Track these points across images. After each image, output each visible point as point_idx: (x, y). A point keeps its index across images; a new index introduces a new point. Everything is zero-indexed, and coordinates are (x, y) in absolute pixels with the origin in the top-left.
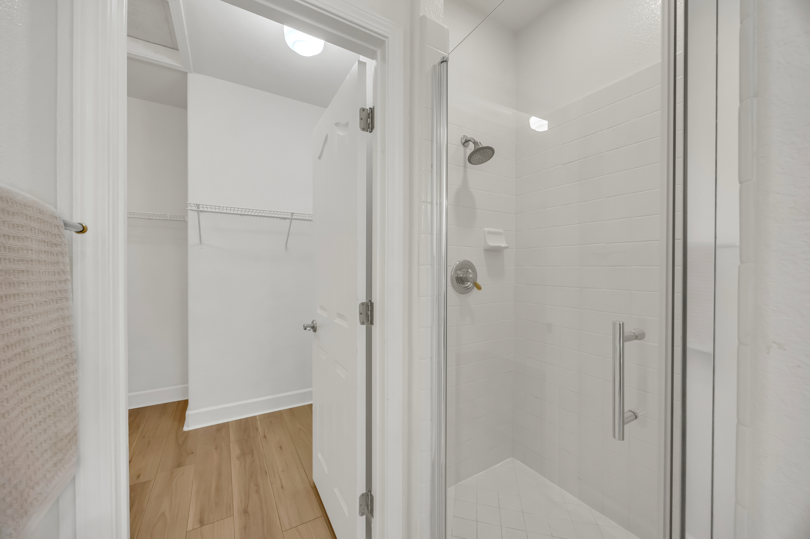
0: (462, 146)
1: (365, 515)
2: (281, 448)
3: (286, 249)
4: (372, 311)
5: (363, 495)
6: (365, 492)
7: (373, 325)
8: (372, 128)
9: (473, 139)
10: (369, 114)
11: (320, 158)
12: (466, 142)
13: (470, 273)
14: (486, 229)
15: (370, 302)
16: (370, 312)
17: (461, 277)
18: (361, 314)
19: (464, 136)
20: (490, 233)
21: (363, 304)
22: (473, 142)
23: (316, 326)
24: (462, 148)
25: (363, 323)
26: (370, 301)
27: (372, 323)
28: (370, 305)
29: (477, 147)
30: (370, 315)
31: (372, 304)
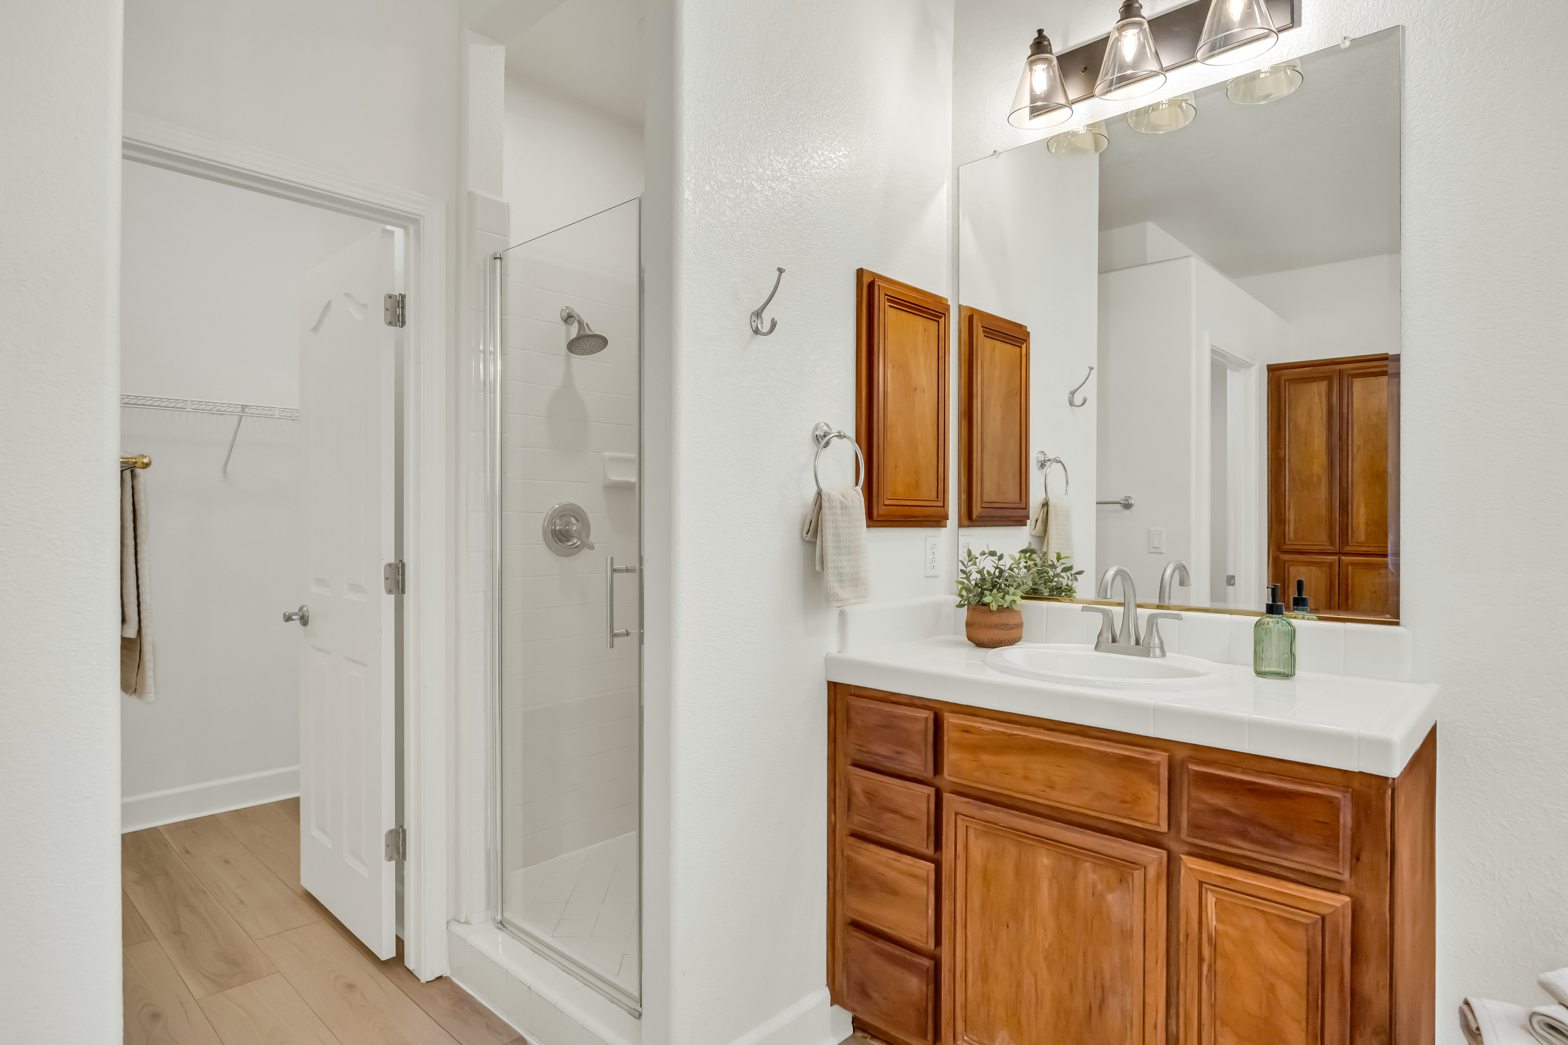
0: (563, 323)
1: (394, 861)
2: (227, 862)
3: (224, 477)
4: (403, 575)
5: (391, 832)
6: (394, 828)
7: (405, 593)
8: (403, 323)
9: (578, 316)
10: (399, 301)
11: (315, 329)
12: (569, 318)
13: (574, 524)
14: (607, 454)
15: (400, 563)
16: (400, 576)
17: (560, 530)
18: (387, 579)
19: (567, 308)
20: (613, 459)
21: (390, 565)
22: (578, 319)
23: (307, 614)
24: (563, 326)
25: (390, 592)
26: (401, 561)
27: (403, 592)
28: (400, 566)
29: (582, 333)
30: (400, 580)
31: (403, 565)
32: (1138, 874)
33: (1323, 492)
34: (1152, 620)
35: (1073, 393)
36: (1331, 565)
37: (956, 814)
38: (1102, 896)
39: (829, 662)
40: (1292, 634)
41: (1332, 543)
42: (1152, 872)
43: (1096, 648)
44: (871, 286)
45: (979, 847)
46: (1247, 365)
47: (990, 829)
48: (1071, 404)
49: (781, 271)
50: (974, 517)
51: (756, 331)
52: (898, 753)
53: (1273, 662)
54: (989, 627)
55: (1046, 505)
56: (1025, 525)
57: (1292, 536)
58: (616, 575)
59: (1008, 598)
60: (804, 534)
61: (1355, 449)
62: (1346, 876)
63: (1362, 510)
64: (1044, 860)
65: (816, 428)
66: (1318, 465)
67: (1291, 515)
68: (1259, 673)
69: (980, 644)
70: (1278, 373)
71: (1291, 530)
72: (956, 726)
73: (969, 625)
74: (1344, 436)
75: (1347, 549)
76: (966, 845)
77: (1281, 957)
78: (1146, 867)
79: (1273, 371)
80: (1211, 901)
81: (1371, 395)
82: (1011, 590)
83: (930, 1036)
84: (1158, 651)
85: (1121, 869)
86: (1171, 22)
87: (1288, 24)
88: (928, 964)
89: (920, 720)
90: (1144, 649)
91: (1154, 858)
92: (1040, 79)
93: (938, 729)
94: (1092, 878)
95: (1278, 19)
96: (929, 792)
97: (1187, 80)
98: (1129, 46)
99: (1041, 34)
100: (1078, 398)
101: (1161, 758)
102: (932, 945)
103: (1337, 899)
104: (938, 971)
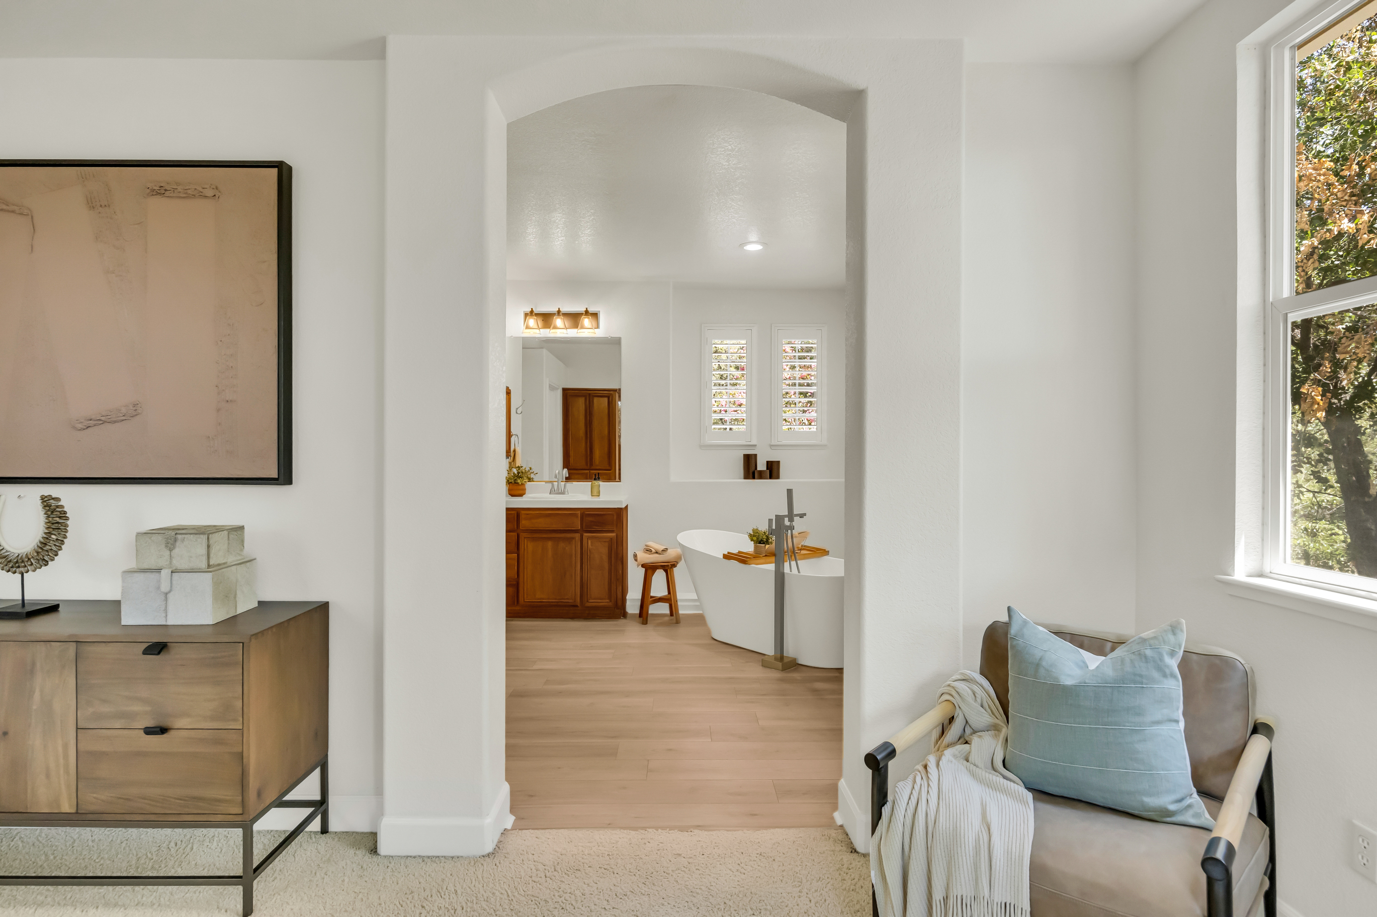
32: (574, 541)
34: (565, 486)
35: (517, 409)
36: (586, 473)
37: (524, 538)
38: (565, 548)
40: (599, 485)
41: (587, 464)
42: (577, 539)
43: (550, 494)
45: (530, 546)
47: (534, 540)
48: (517, 413)
53: (595, 492)
54: (518, 490)
55: (514, 451)
57: (572, 462)
59: (524, 481)
61: (595, 426)
63: (598, 452)
64: (550, 544)
66: (582, 433)
67: (572, 453)
68: (592, 494)
69: (513, 495)
70: (566, 392)
71: (571, 460)
72: (524, 514)
73: (509, 490)
74: (591, 421)
76: (527, 546)
77: (603, 550)
78: (573, 538)
79: (565, 390)
80: (590, 542)
81: (601, 404)
82: (525, 478)
83: (516, 603)
84: (567, 493)
85: (570, 540)
86: (567, 315)
87: (598, 327)
88: (515, 583)
89: (511, 514)
90: (563, 493)
91: (577, 536)
92: (532, 322)
93: (518, 515)
94: (562, 545)
95: (594, 324)
96: (515, 534)
97: (573, 333)
98: (559, 322)
99: (532, 309)
100: (519, 412)
101: (579, 512)
102: (516, 577)
103: (614, 534)
104: (518, 584)
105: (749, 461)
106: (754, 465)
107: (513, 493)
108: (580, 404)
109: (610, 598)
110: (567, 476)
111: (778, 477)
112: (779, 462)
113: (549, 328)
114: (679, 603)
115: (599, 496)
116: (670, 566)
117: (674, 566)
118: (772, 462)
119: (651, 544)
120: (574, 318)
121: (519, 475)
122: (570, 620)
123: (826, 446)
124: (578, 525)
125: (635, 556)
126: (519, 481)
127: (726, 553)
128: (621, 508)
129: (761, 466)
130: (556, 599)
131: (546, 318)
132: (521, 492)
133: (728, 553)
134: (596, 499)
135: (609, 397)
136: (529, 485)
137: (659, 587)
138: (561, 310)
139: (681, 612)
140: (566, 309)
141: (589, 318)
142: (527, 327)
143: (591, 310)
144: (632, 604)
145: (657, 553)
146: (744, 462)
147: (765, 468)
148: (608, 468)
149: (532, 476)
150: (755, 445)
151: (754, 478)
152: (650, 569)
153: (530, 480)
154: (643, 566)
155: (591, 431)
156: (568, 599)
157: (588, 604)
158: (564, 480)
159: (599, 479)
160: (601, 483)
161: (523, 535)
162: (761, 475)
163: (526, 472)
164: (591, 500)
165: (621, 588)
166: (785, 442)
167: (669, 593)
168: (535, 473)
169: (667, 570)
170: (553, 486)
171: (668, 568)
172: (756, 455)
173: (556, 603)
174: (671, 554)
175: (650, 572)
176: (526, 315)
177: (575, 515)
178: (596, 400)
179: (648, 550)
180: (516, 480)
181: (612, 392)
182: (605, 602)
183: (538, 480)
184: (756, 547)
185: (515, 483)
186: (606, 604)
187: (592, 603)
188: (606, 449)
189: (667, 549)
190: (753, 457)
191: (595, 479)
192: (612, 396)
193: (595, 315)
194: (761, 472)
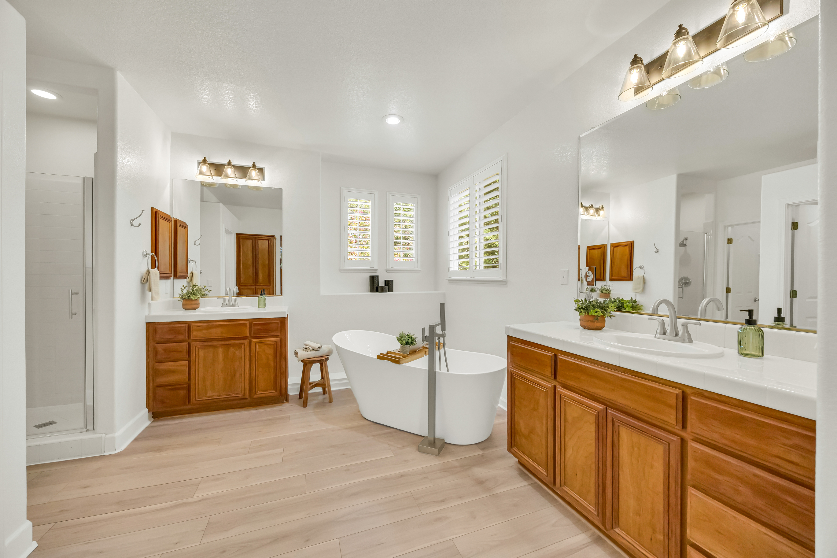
32: (243, 346)
33: (251, 270)
34: (235, 300)
35: (195, 241)
36: (253, 289)
37: (196, 346)
38: (235, 353)
39: (146, 317)
40: (265, 299)
41: (253, 283)
42: (246, 344)
43: (222, 307)
44: (156, 213)
45: (202, 353)
46: (231, 233)
47: (205, 347)
48: (195, 244)
49: (143, 211)
50: (177, 276)
51: (132, 225)
52: (175, 336)
53: (262, 305)
54: (192, 304)
55: (192, 273)
56: (186, 279)
57: (243, 281)
58: (73, 295)
59: (198, 297)
60: (142, 281)
61: (259, 258)
62: (280, 334)
63: (261, 274)
64: (221, 350)
65: (143, 252)
66: (250, 262)
67: (243, 275)
68: (259, 307)
69: (186, 309)
70: (239, 236)
71: (243, 280)
72: (195, 326)
73: (183, 305)
74: (256, 255)
75: (258, 284)
76: (198, 354)
77: (270, 351)
78: (244, 344)
79: (238, 235)
80: (257, 346)
81: (263, 245)
82: (198, 295)
83: (187, 403)
84: (237, 306)
85: (239, 346)
86: (238, 168)
87: (263, 179)
88: (186, 386)
89: (183, 327)
90: (233, 306)
91: (246, 342)
92: (205, 168)
93: (189, 328)
94: (232, 350)
95: (261, 178)
96: (186, 344)
97: (242, 182)
98: (229, 171)
99: (205, 158)
100: (197, 243)
101: (247, 322)
102: (187, 380)
103: (278, 339)
104: (189, 386)
105: (373, 279)
106: (377, 282)
107: (187, 307)
108: (248, 244)
109: (275, 389)
110: (238, 292)
111: (392, 291)
112: (393, 281)
113: (220, 175)
114: (331, 383)
115: (265, 307)
116: (325, 360)
117: (327, 359)
118: (388, 281)
119: (308, 343)
120: (243, 171)
121: (193, 293)
122: (240, 409)
123: (420, 270)
124: (247, 332)
125: (296, 353)
126: (192, 297)
127: (379, 354)
128: (285, 317)
129: (381, 284)
130: (226, 395)
131: (218, 168)
132: (194, 306)
133: (381, 354)
134: (262, 310)
135: (269, 241)
136: (202, 300)
137: (315, 375)
138: (231, 161)
139: (332, 389)
140: (236, 162)
141: (256, 170)
142: (201, 173)
143: (258, 165)
144: (293, 390)
145: (313, 350)
146: (370, 280)
147: (383, 285)
148: (268, 285)
149: (206, 292)
150: (377, 270)
151: (377, 291)
152: (307, 364)
153: (204, 296)
154: (302, 361)
155: (256, 261)
156: (238, 394)
157: (256, 396)
158: (235, 295)
159: (264, 294)
160: (266, 297)
161: (193, 344)
162: (382, 290)
163: (201, 290)
164: (257, 312)
165: (284, 379)
166: (395, 268)
167: (322, 378)
168: (209, 290)
169: (322, 363)
170: (225, 300)
171: (322, 361)
172: (378, 276)
173: (226, 399)
174: (325, 349)
175: (308, 365)
176: (199, 163)
177: (245, 325)
178: (260, 242)
179: (307, 349)
180: (189, 296)
181: (271, 237)
182: (272, 393)
183: (212, 296)
184: (402, 348)
185: (189, 299)
186: (272, 394)
187: (259, 394)
188: (267, 273)
189: (321, 346)
190: (376, 278)
191: (261, 295)
192: (271, 240)
193: (261, 170)
194: (382, 287)
